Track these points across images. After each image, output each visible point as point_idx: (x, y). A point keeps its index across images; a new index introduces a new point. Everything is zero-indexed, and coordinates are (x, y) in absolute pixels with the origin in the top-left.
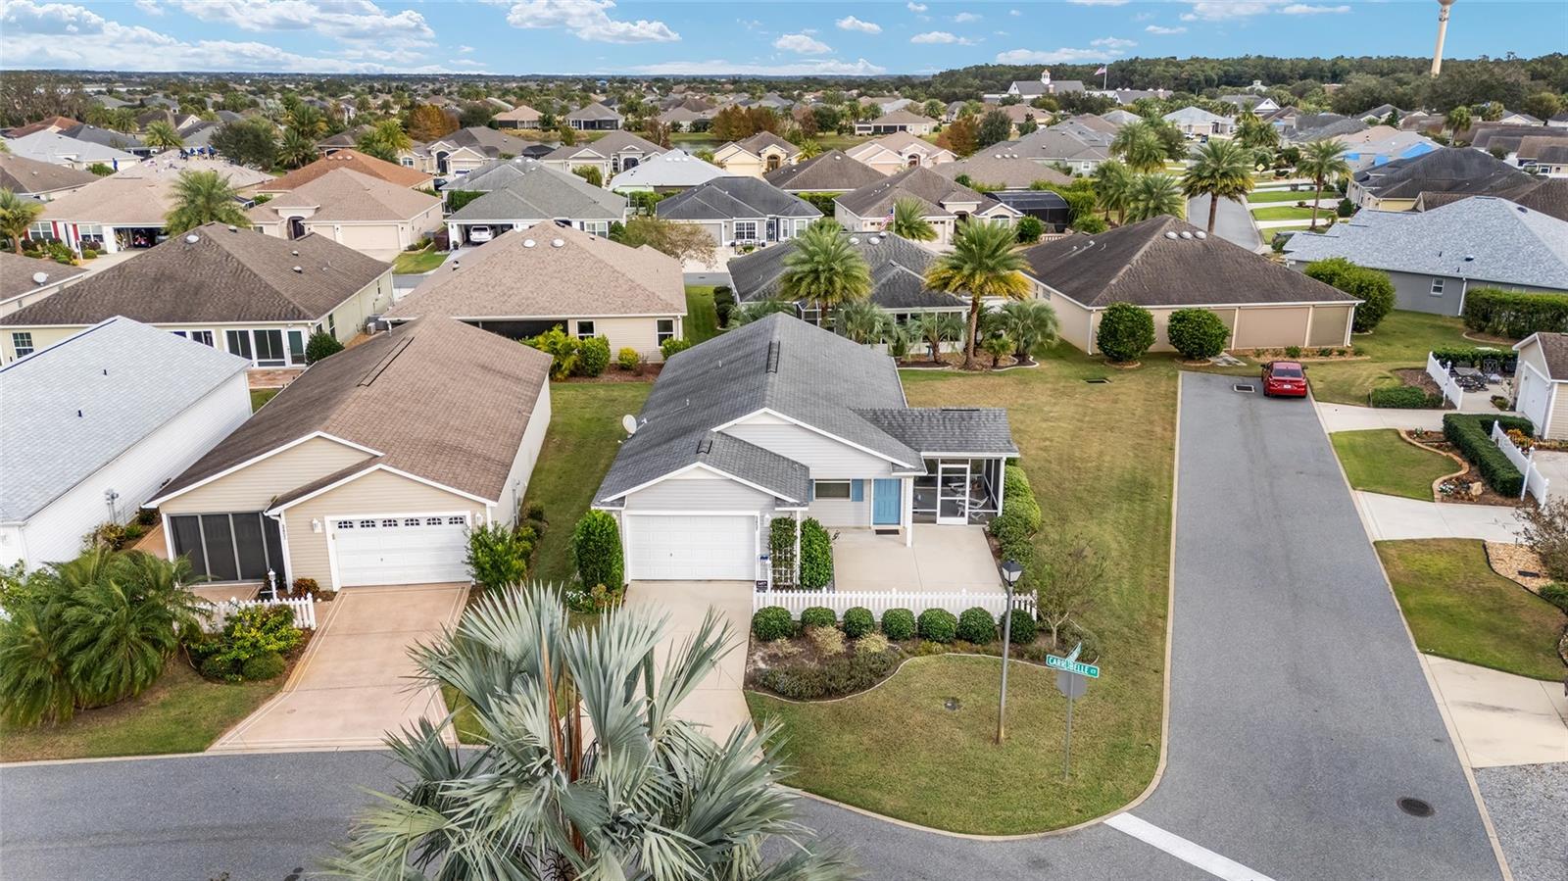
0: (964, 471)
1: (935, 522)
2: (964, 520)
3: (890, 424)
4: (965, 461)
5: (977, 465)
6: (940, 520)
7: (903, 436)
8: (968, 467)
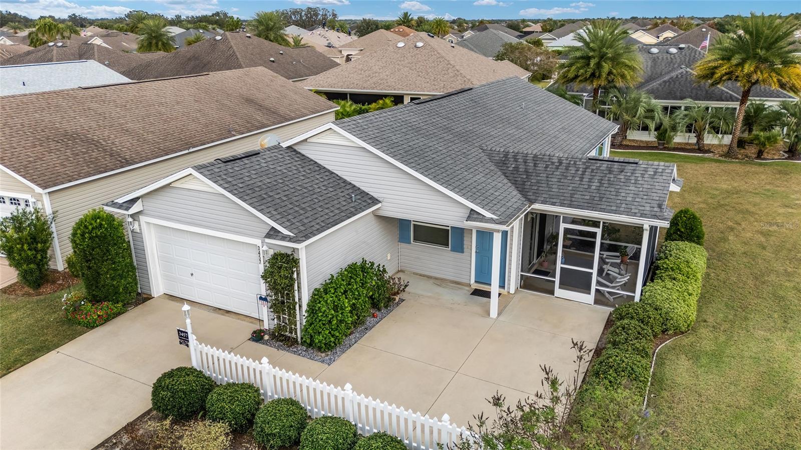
0: (594, 235)
1: (552, 292)
2: (590, 298)
3: (516, 168)
4: (595, 224)
5: (611, 230)
6: (559, 292)
7: (524, 184)
8: (599, 231)
